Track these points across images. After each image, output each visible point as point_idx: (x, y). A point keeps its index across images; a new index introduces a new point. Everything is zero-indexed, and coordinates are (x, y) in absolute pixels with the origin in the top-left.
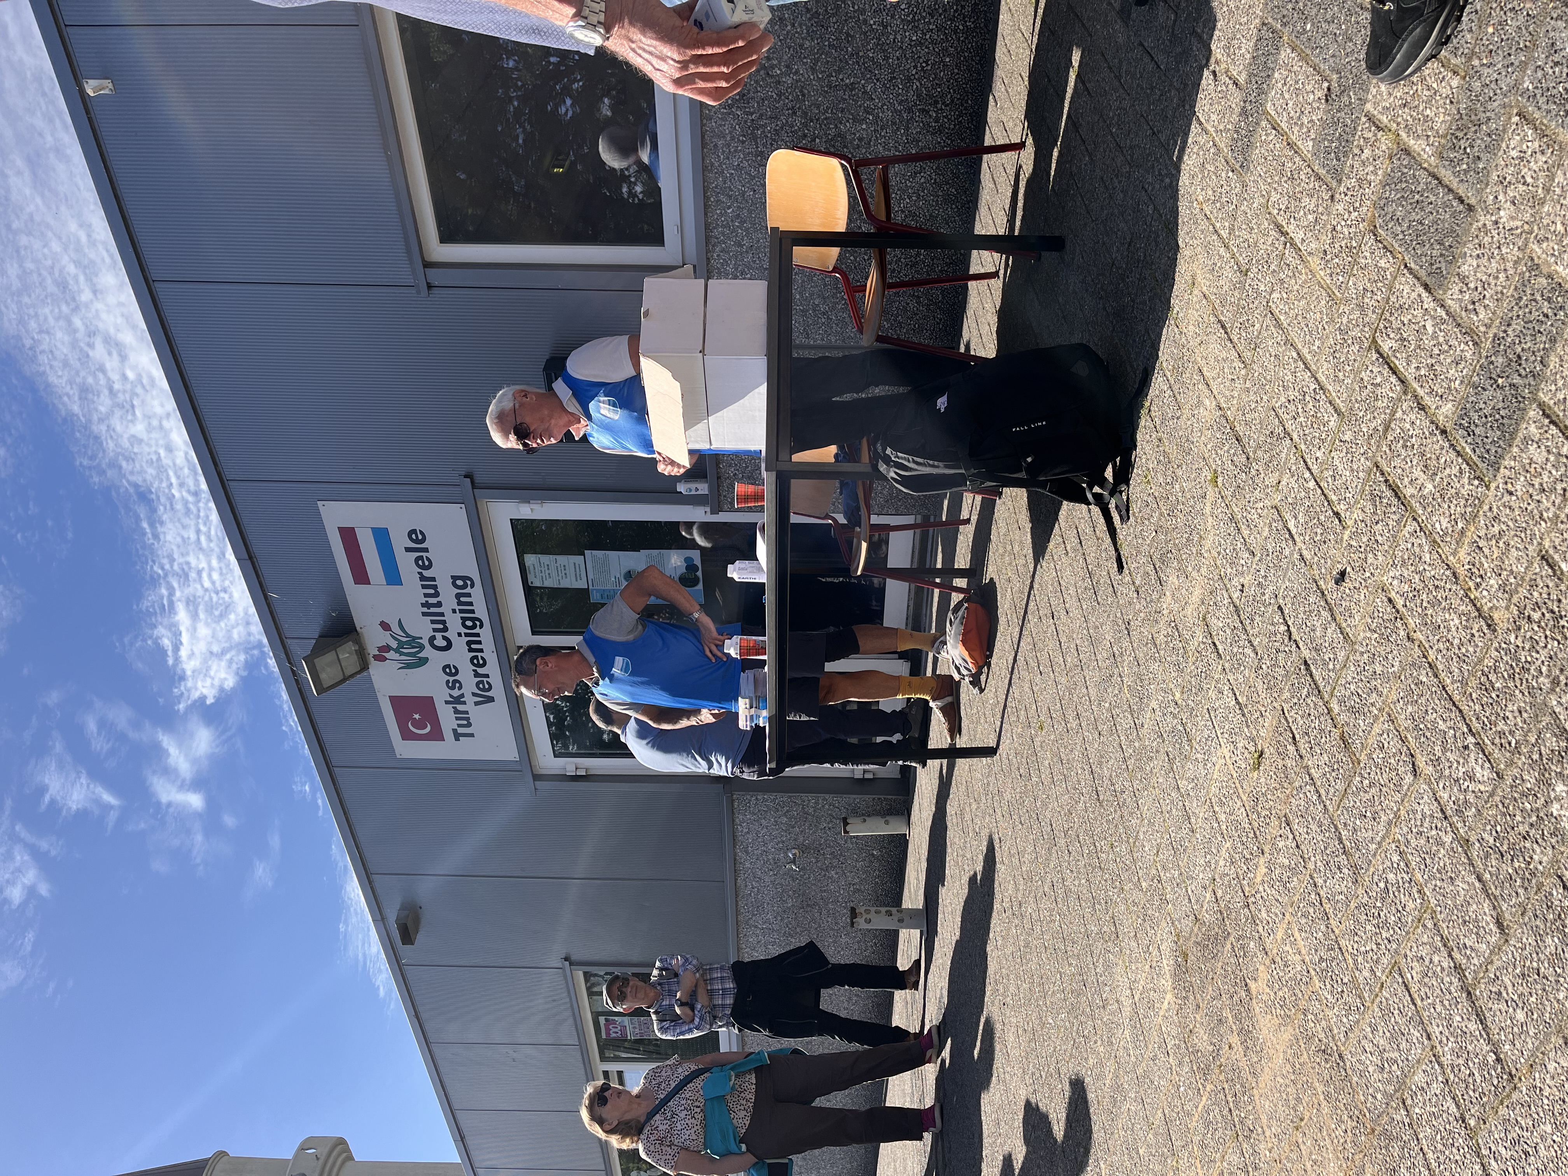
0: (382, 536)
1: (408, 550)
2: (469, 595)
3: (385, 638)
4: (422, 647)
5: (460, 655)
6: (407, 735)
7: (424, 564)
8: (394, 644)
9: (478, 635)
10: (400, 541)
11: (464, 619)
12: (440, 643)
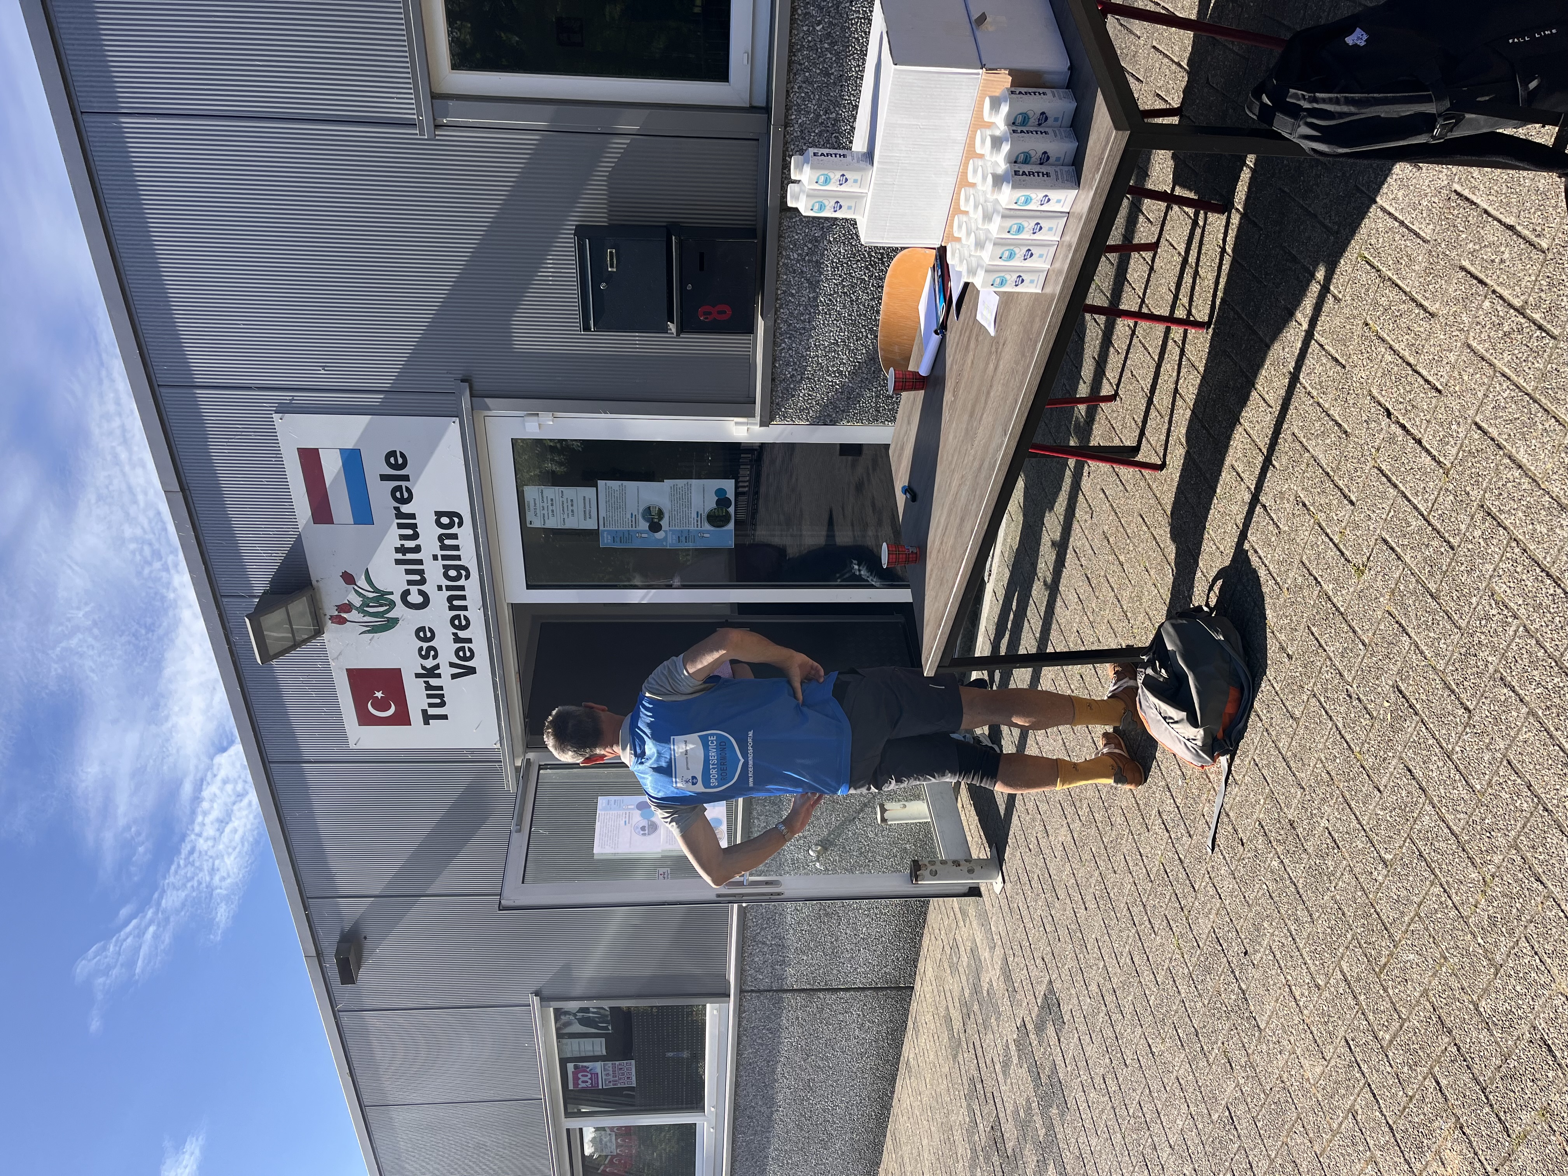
0: (352, 459)
1: (384, 478)
2: (455, 536)
3: (347, 594)
4: (392, 604)
5: (438, 615)
8: (357, 601)
9: (462, 588)
10: (374, 467)
11: (446, 568)
12: (415, 598)
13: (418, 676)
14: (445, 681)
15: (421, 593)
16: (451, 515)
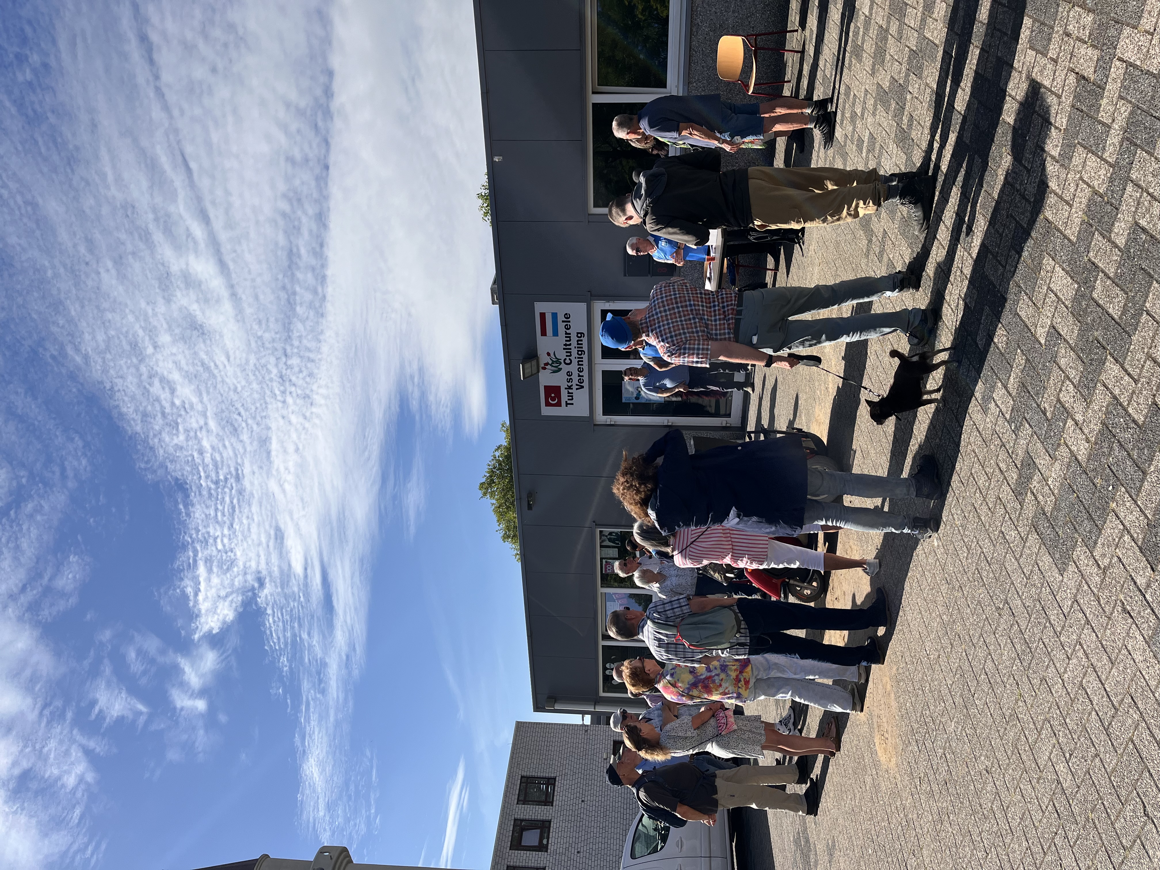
0: (555, 316)
1: (563, 321)
2: (582, 340)
3: (548, 360)
4: (561, 363)
5: (574, 368)
6: (548, 404)
7: (568, 328)
8: (550, 362)
9: (582, 358)
10: (561, 318)
11: (578, 351)
12: (568, 361)
13: (566, 388)
14: (573, 391)
15: (570, 359)
16: (581, 333)
